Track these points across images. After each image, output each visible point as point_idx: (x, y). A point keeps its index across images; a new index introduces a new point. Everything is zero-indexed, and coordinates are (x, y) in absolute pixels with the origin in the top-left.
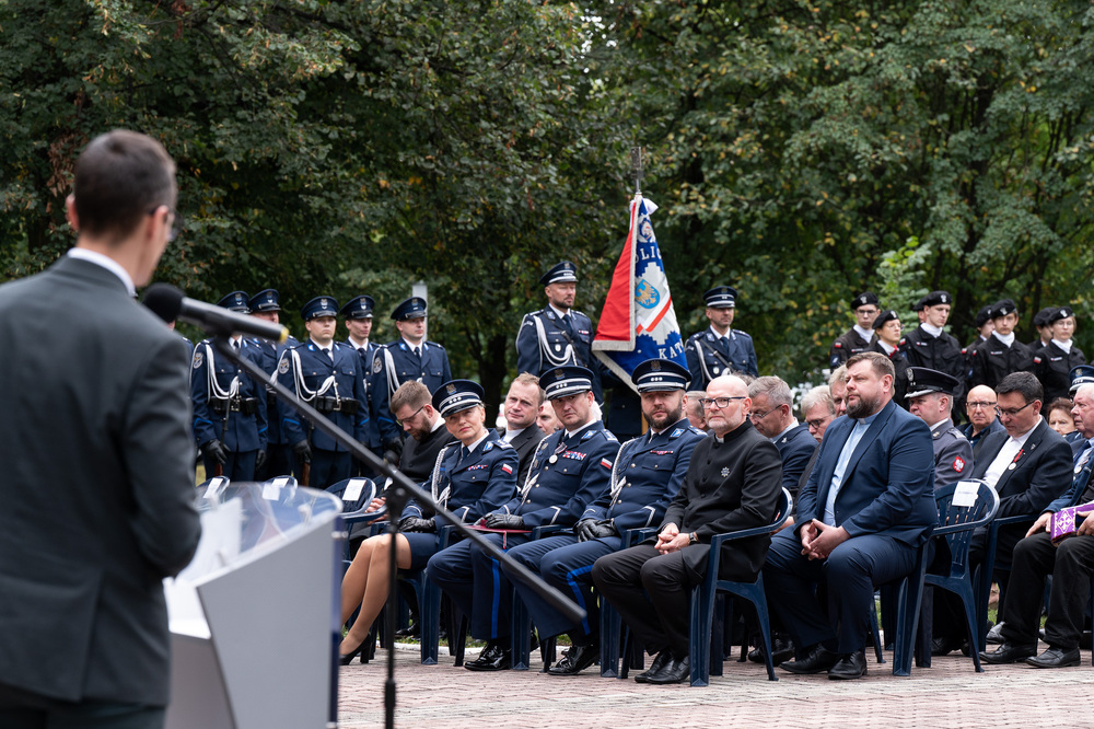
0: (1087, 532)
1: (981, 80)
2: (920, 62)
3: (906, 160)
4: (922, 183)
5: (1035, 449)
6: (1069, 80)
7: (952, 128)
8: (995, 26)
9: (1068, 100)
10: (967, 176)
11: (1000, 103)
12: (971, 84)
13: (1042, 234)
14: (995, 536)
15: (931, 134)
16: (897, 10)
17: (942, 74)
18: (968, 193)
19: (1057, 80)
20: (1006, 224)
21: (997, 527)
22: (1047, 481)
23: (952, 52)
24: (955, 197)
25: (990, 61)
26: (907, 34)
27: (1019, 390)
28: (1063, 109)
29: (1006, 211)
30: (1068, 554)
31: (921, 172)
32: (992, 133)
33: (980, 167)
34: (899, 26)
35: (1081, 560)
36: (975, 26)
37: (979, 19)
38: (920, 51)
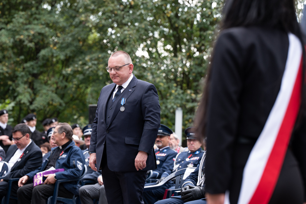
0: (48, 183)
1: (36, 44)
2: (14, 37)
3: (7, 72)
4: (14, 81)
5: (28, 153)
6: (68, 46)
7: (26, 61)
8: (42, 24)
9: (68, 52)
10: (31, 79)
11: (43, 52)
12: (32, 45)
13: (57, 100)
14: (11, 185)
15: (17, 63)
16: (6, 18)
17: (21, 41)
18: (31, 85)
19: (64, 45)
20: (44, 96)
21: (11, 182)
22: (30, 165)
23: (26, 33)
24: (26, 86)
25: (40, 37)
26: (9, 26)
27: (19, 130)
28: (66, 56)
29: (44, 91)
30: (37, 191)
31: (13, 78)
32: (40, 63)
33: (35, 76)
34: (7, 23)
35: (42, 194)
36: (35, 24)
37: (36, 22)
38: (14, 33)
